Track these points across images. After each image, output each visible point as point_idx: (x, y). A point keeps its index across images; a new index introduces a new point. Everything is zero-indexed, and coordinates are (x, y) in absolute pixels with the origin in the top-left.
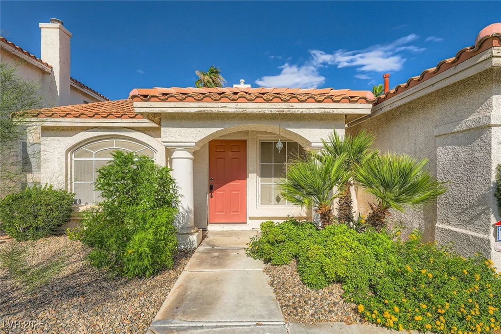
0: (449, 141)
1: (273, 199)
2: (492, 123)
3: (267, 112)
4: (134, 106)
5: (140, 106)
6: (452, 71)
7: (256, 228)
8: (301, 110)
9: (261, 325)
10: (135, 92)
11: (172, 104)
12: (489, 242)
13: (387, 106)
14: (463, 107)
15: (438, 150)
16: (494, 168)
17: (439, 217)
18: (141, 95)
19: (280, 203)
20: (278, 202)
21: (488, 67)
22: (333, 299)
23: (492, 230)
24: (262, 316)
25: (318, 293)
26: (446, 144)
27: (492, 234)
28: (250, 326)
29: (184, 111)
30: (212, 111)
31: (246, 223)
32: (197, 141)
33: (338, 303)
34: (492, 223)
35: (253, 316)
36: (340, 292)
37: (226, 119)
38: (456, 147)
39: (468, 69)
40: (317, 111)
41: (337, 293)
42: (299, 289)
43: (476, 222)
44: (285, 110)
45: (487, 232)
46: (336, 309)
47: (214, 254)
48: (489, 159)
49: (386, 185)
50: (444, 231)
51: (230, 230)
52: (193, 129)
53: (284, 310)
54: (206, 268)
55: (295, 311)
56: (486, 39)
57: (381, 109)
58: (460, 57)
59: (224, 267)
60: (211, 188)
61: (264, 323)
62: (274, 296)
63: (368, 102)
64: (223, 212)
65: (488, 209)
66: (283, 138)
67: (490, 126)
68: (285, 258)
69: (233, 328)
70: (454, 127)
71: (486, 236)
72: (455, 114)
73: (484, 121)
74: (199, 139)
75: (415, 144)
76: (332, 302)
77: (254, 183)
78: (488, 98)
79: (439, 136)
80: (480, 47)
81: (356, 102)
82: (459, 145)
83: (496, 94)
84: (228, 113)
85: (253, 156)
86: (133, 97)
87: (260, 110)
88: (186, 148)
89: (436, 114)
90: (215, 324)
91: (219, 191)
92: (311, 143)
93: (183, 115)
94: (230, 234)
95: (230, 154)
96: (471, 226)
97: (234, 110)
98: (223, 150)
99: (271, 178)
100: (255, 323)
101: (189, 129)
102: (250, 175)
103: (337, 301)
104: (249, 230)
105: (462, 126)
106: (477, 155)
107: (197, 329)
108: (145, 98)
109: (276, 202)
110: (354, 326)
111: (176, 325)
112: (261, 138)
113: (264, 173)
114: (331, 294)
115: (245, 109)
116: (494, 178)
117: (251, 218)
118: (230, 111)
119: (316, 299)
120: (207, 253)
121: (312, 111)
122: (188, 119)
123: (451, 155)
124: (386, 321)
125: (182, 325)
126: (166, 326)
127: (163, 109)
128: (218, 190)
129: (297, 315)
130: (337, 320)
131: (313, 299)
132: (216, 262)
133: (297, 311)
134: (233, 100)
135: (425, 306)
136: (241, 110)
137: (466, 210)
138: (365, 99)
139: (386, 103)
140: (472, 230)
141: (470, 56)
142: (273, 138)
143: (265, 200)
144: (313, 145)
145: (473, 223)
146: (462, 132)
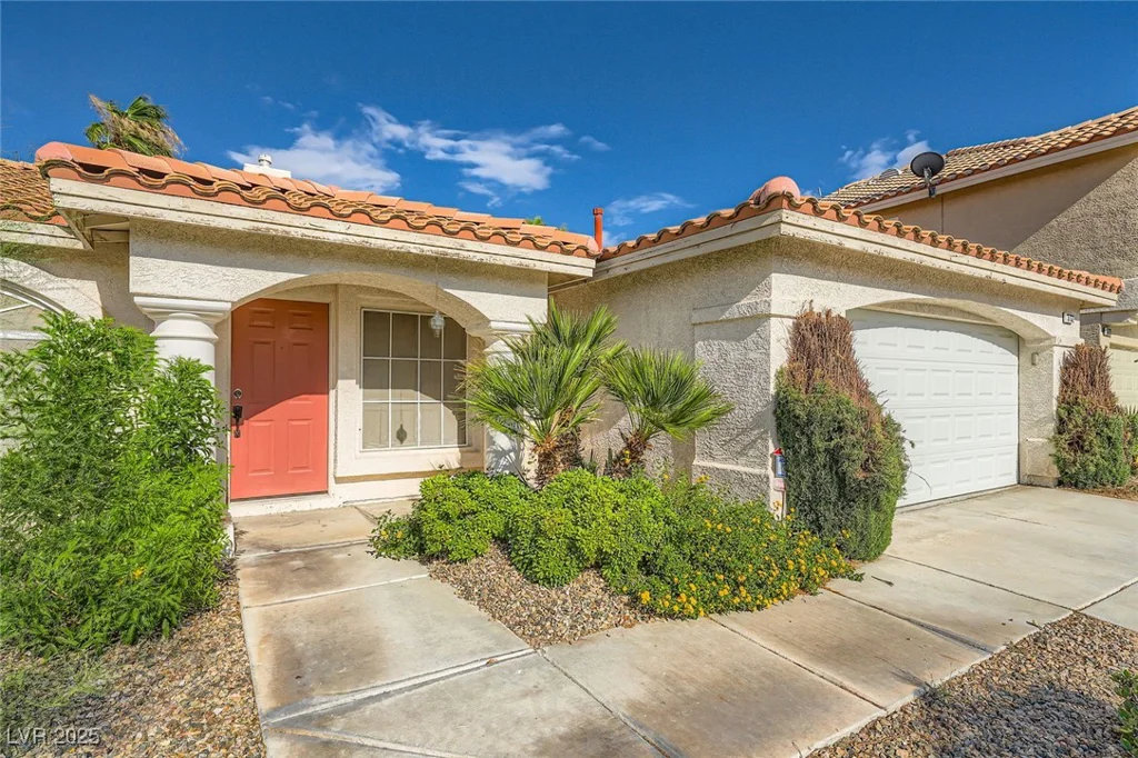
0: (714, 334)
1: (391, 434)
2: (772, 312)
3: (414, 251)
4: (53, 188)
5: (72, 192)
6: (727, 230)
7: (353, 502)
8: (479, 256)
9: (497, 662)
10: (53, 150)
11: (177, 202)
12: (768, 478)
13: (618, 267)
14: (734, 284)
15: (697, 345)
16: (772, 375)
17: (697, 450)
18: (81, 164)
19: (405, 442)
20: (402, 441)
21: (775, 234)
22: (590, 596)
23: (770, 461)
24: (489, 650)
25: (564, 592)
26: (709, 338)
27: (770, 468)
28: (478, 668)
29: (213, 225)
30: (287, 232)
31: (327, 492)
32: (236, 300)
33: (601, 600)
34: (770, 452)
35: (472, 653)
36: (599, 583)
37: (311, 255)
38: (724, 343)
39: (748, 233)
40: (509, 262)
41: (595, 585)
42: (527, 593)
43: (751, 453)
44: (450, 251)
45: (763, 465)
46: (602, 609)
47: (294, 563)
48: (768, 362)
49: (654, 402)
50: (705, 470)
51: (289, 510)
52: (224, 269)
53: (520, 632)
54: (297, 594)
55: (539, 628)
56: (775, 197)
57: (608, 271)
58: (741, 211)
59: (340, 584)
60: (237, 414)
61: (499, 659)
62: (484, 614)
63: (589, 255)
64: (268, 470)
65: (766, 432)
66: (423, 307)
67: (769, 316)
68: (477, 545)
69: (451, 679)
70: (723, 312)
71: (763, 471)
72: (722, 293)
73: (762, 308)
74: (242, 294)
75: (659, 334)
76: (593, 600)
77: (348, 401)
78: (766, 276)
79: (700, 324)
80: (768, 204)
81: (570, 253)
82: (727, 340)
83: (775, 272)
84: (316, 242)
85: (346, 340)
86: (51, 164)
87: (400, 245)
88: (201, 315)
89: (692, 290)
90: (409, 684)
91: (257, 421)
92: (489, 321)
93: (199, 233)
94: (296, 519)
95: (288, 334)
96: (743, 460)
97: (340, 237)
98: (268, 324)
99: (386, 391)
100: (485, 663)
101: (214, 269)
102: (341, 383)
103: (600, 597)
104: (336, 506)
105: (733, 312)
106: (752, 355)
107: (380, 701)
108: (93, 172)
109: (398, 441)
110: (638, 627)
111: (324, 706)
112: (365, 303)
113: (371, 379)
114: (586, 589)
115: (366, 239)
116: (772, 391)
117: (339, 480)
118: (332, 238)
119: (565, 601)
120: (273, 564)
121: (500, 261)
122: (211, 243)
123: (716, 355)
124: (683, 608)
125: (339, 703)
126: (304, 712)
127: (149, 210)
128: (255, 418)
129: (547, 633)
130: (610, 626)
131: (559, 602)
132: (312, 579)
133: (543, 626)
134: (341, 216)
135: (722, 577)
136: (358, 239)
137: (737, 436)
138: (586, 250)
139: (617, 261)
140: (746, 465)
141: (755, 214)
142: (392, 305)
143: (373, 437)
144: (493, 324)
145: (746, 455)
146: (732, 320)
